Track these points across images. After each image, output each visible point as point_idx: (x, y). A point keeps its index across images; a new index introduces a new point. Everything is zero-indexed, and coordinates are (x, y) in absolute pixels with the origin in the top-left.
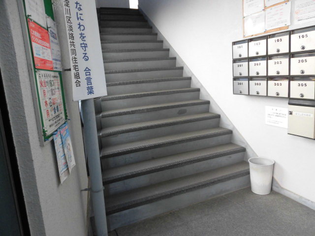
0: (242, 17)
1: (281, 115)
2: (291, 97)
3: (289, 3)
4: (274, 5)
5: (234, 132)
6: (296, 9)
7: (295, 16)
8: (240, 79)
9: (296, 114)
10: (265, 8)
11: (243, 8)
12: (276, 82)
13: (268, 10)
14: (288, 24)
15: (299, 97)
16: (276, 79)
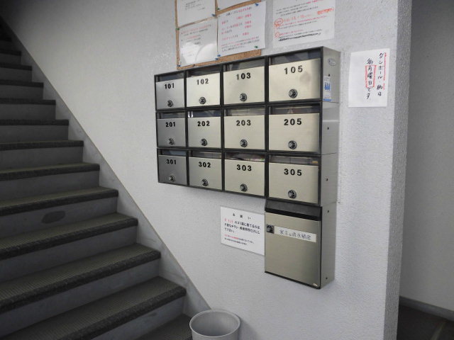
0: (175, 28)
1: (249, 227)
2: (271, 195)
3: (263, 5)
4: (233, 7)
5: (164, 254)
6: (276, 17)
7: (274, 30)
8: (172, 152)
9: (282, 232)
10: (218, 12)
11: (176, 10)
12: (241, 163)
13: (223, 16)
14: (262, 45)
15: (287, 197)
16: (240, 156)
